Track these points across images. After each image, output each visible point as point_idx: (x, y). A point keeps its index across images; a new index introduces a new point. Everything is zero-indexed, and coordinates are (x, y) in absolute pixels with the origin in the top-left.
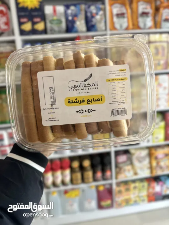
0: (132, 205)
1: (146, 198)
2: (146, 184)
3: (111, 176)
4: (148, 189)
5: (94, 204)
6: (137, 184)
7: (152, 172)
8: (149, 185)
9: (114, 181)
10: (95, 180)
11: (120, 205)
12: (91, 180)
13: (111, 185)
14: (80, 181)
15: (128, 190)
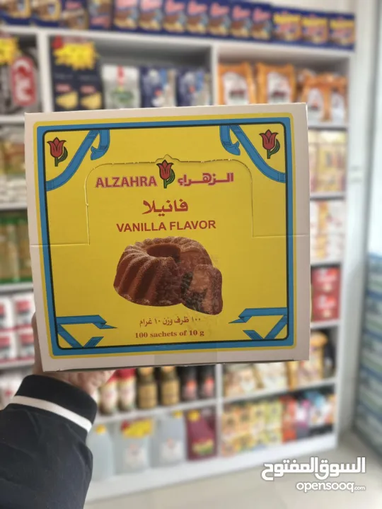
0: (252, 449)
1: (279, 435)
2: (278, 406)
3: (215, 389)
4: (283, 415)
5: (179, 449)
6: (263, 407)
7: (289, 382)
8: (285, 409)
9: (219, 402)
10: (183, 398)
11: (230, 451)
12: (175, 398)
13: (213, 409)
14: (153, 402)
15: (245, 418)
